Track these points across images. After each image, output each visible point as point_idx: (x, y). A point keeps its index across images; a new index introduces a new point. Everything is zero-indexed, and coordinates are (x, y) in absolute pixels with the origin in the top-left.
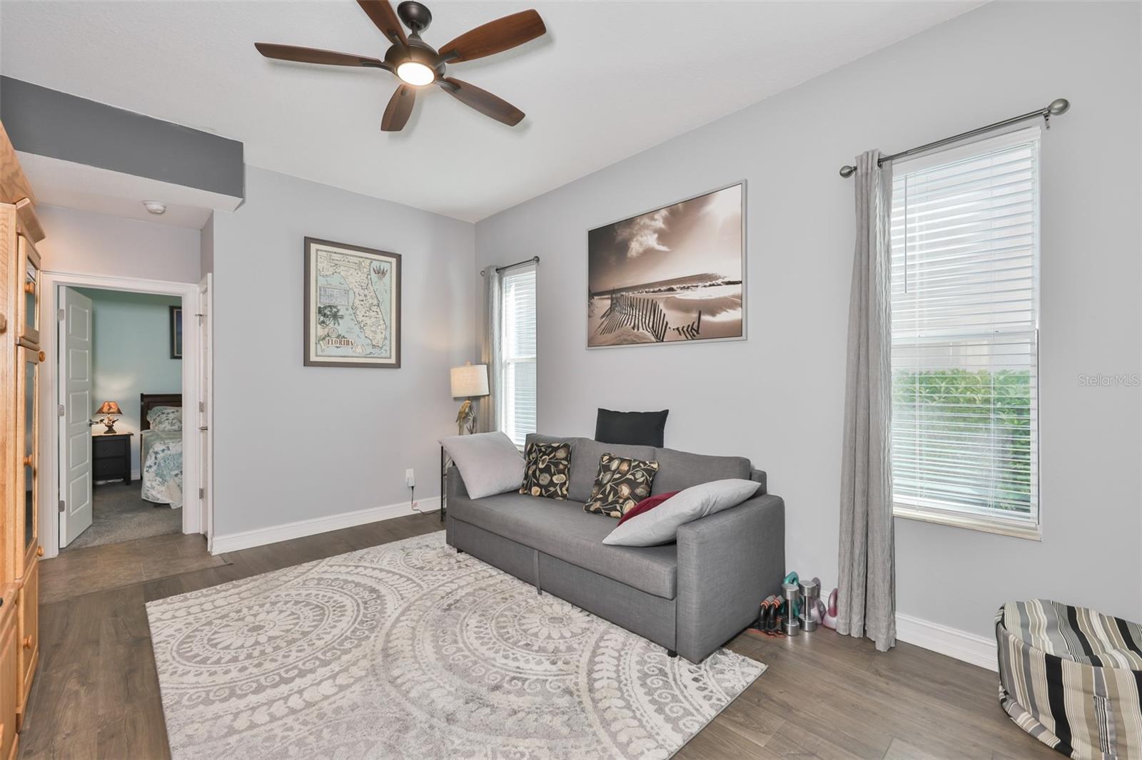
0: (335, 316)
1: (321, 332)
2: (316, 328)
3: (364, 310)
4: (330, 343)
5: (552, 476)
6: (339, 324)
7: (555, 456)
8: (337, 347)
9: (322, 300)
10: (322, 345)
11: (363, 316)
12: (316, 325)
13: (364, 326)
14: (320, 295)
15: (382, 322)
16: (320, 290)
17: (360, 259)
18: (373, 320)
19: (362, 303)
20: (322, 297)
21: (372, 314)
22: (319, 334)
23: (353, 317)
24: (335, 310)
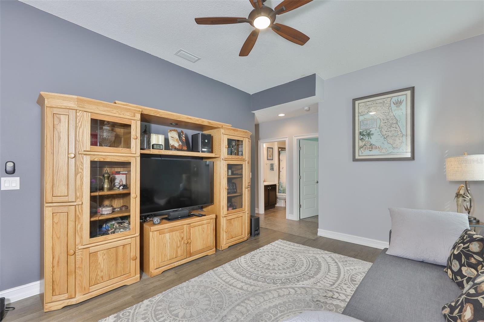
0: (369, 135)
1: (361, 144)
2: (359, 142)
3: (387, 128)
4: (366, 149)
5: (462, 265)
6: (371, 138)
7: (468, 247)
8: (370, 151)
9: (361, 128)
10: (362, 150)
11: (386, 131)
12: (359, 141)
13: (387, 137)
14: (361, 125)
15: (399, 133)
16: (361, 123)
17: (383, 100)
18: (393, 132)
19: (386, 124)
20: (362, 126)
21: (392, 129)
22: (360, 145)
23: (380, 133)
24: (368, 131)
